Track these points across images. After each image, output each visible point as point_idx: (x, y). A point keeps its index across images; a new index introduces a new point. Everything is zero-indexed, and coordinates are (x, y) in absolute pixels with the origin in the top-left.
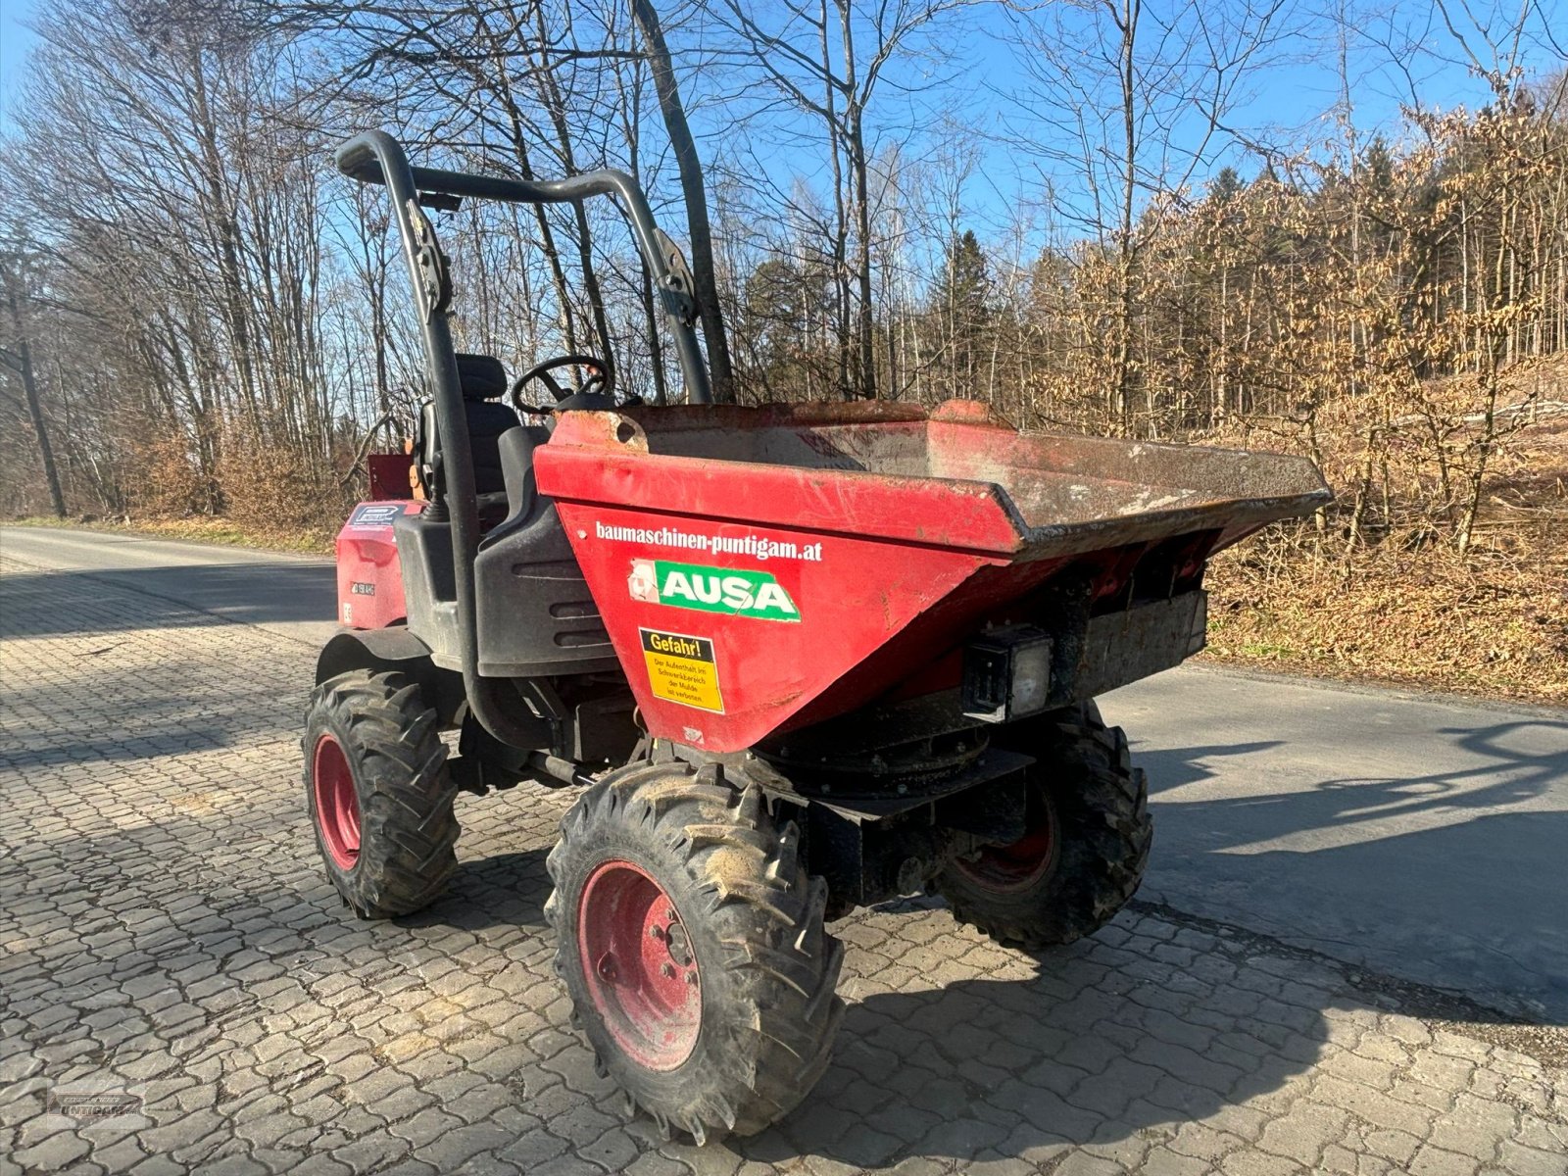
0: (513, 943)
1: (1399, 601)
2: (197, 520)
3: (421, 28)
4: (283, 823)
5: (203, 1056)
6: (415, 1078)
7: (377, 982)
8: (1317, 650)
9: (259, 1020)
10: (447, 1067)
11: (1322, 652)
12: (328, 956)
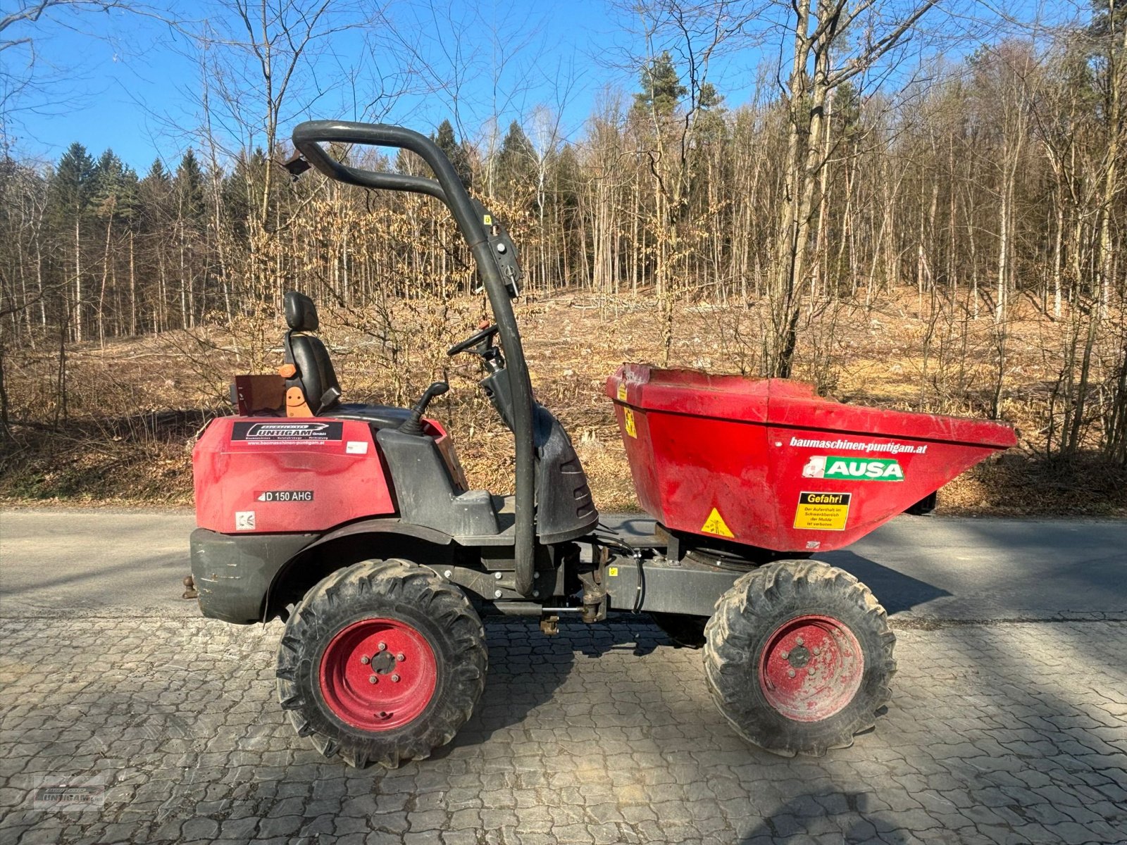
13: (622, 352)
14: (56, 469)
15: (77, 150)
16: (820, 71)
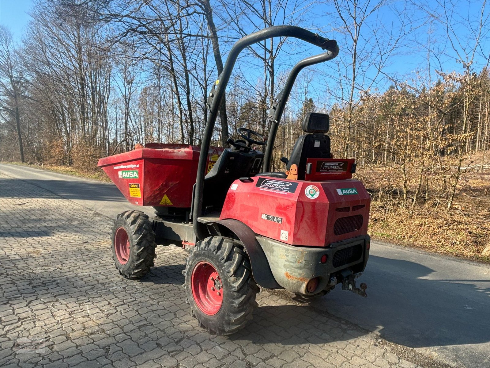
0: (120, 305)
1: (427, 223)
2: (63, 167)
3: (145, 24)
4: (61, 262)
5: (14, 331)
6: (77, 345)
7: (74, 313)
8: (400, 236)
9: (34, 322)
10: (87, 342)
11: (401, 237)
12: (62, 304)
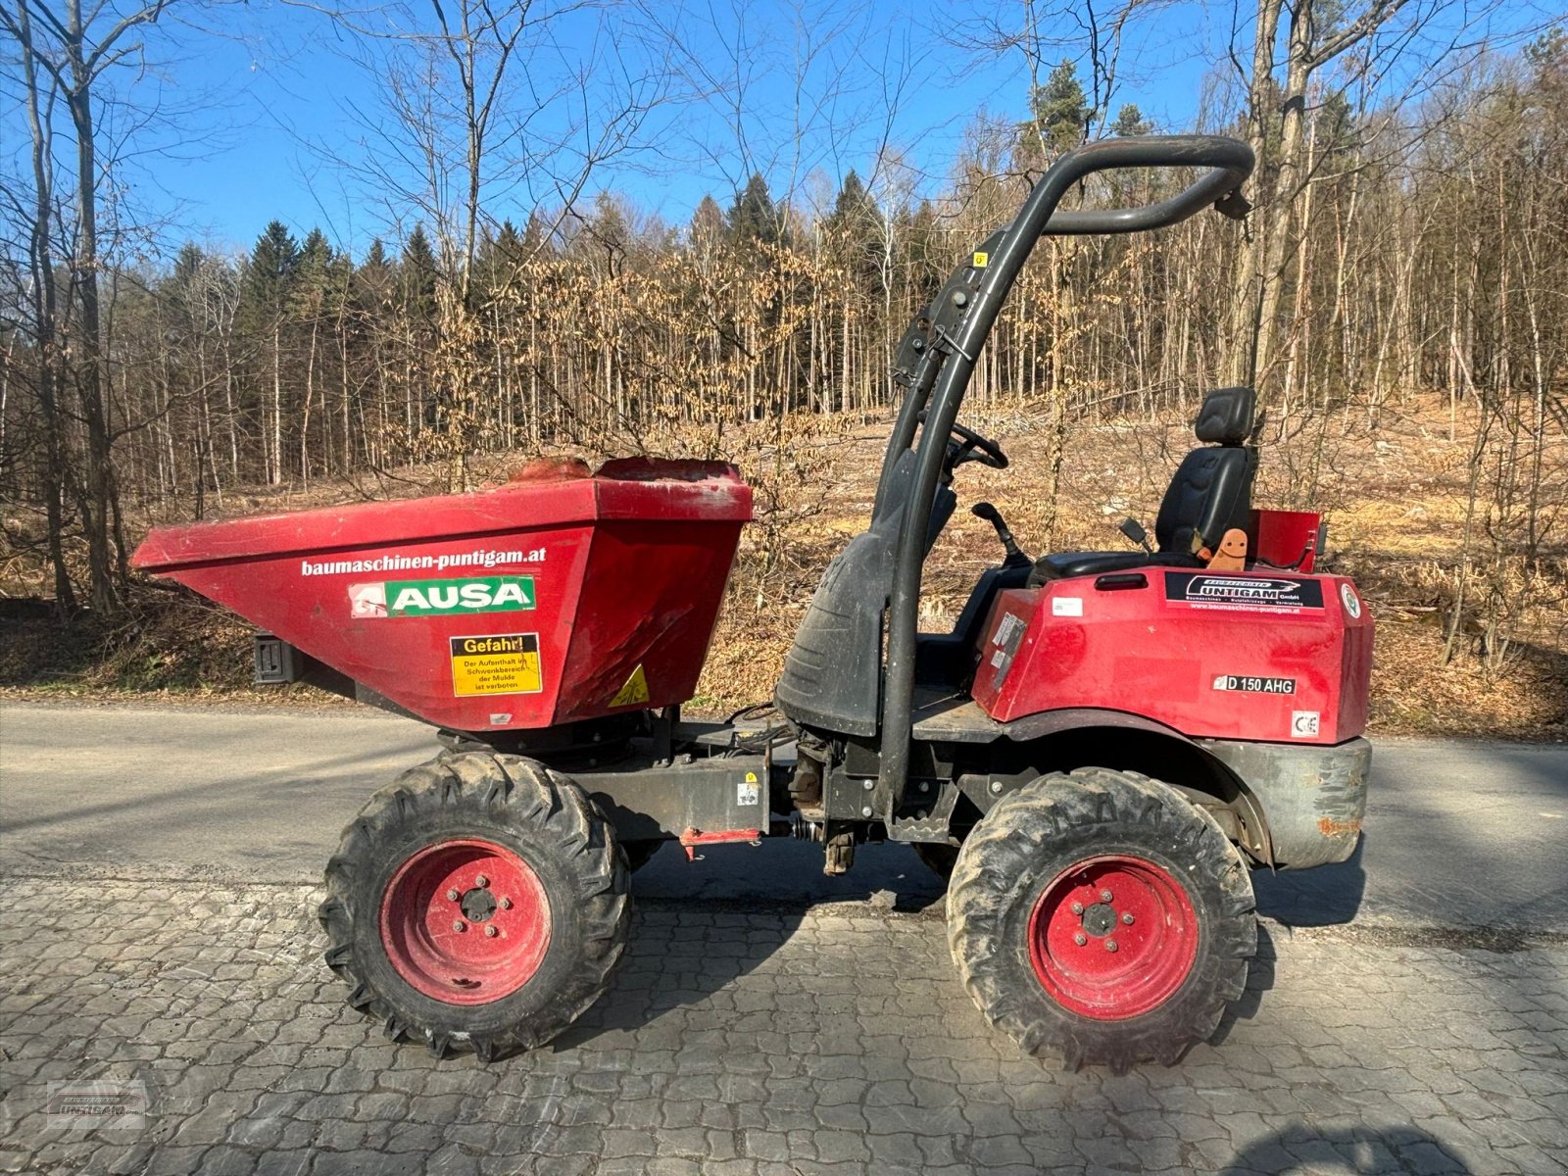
13: (998, 490)
14: (181, 649)
15: (277, 231)
16: (1299, 41)
